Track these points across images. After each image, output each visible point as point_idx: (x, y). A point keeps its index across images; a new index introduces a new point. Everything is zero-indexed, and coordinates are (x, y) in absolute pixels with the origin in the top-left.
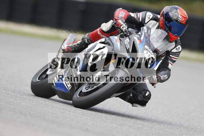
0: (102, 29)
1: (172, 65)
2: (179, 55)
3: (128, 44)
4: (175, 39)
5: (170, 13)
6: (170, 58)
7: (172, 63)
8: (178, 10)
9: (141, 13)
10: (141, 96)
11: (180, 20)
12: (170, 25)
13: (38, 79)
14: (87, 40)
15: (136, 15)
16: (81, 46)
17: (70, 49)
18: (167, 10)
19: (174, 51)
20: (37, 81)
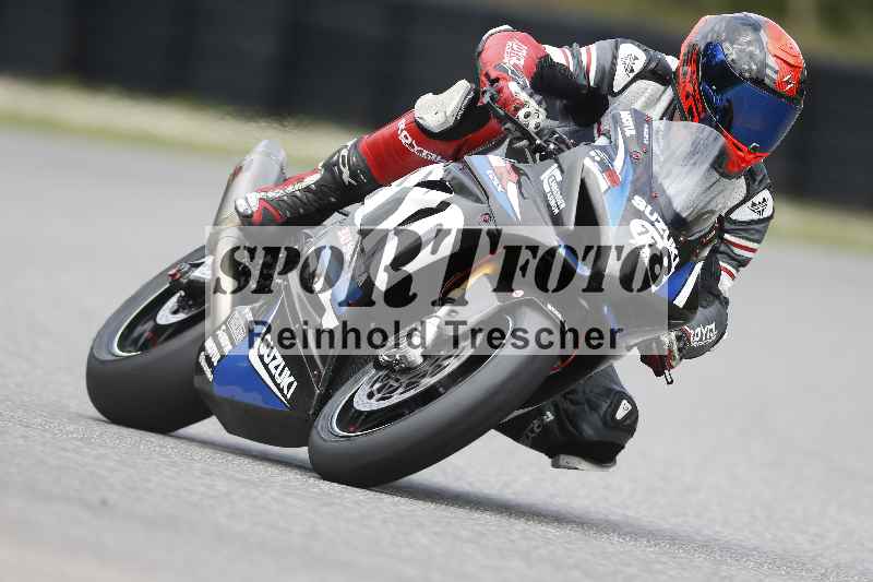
0: (419, 120)
1: (733, 277)
2: (762, 233)
4: (748, 162)
5: (726, 45)
7: (733, 271)
8: (762, 31)
9: (593, 47)
10: (595, 418)
11: (775, 76)
12: (728, 100)
13: (121, 346)
14: (350, 169)
15: (573, 55)
16: (320, 199)
17: (273, 211)
20: (114, 355)
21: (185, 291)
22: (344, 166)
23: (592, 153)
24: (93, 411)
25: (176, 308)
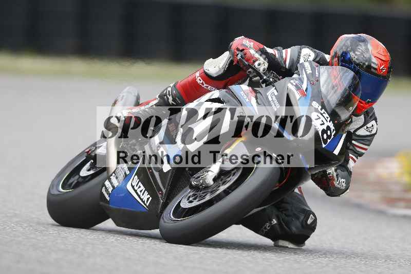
0: (206, 71)
1: (355, 161)
2: (371, 141)
3: (274, 98)
4: (365, 108)
5: (352, 54)
6: (351, 147)
7: (356, 159)
9: (289, 50)
11: (376, 67)
13: (63, 188)
14: (172, 97)
18: (344, 45)
19: (362, 132)
20: (59, 192)
21: (93, 160)
22: (169, 95)
23: (292, 81)
24: (52, 221)
25: (89, 168)
